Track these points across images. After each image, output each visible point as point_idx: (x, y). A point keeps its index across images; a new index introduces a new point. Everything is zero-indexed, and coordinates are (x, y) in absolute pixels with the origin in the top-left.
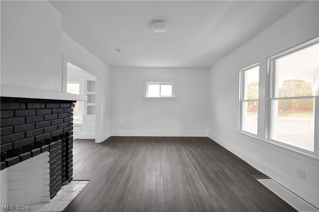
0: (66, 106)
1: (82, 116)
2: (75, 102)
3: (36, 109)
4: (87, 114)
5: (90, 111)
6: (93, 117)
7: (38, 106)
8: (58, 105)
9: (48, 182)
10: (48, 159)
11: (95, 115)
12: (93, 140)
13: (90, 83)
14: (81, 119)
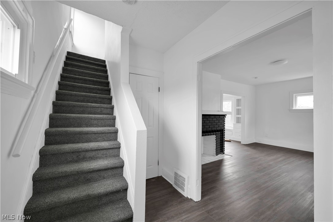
0: (222, 117)
1: (233, 124)
2: (226, 115)
3: (212, 118)
4: (237, 123)
5: (238, 120)
6: (240, 125)
7: (212, 117)
8: (219, 117)
9: (215, 148)
10: (215, 139)
11: (241, 124)
12: (240, 142)
13: (238, 101)
14: (232, 126)
